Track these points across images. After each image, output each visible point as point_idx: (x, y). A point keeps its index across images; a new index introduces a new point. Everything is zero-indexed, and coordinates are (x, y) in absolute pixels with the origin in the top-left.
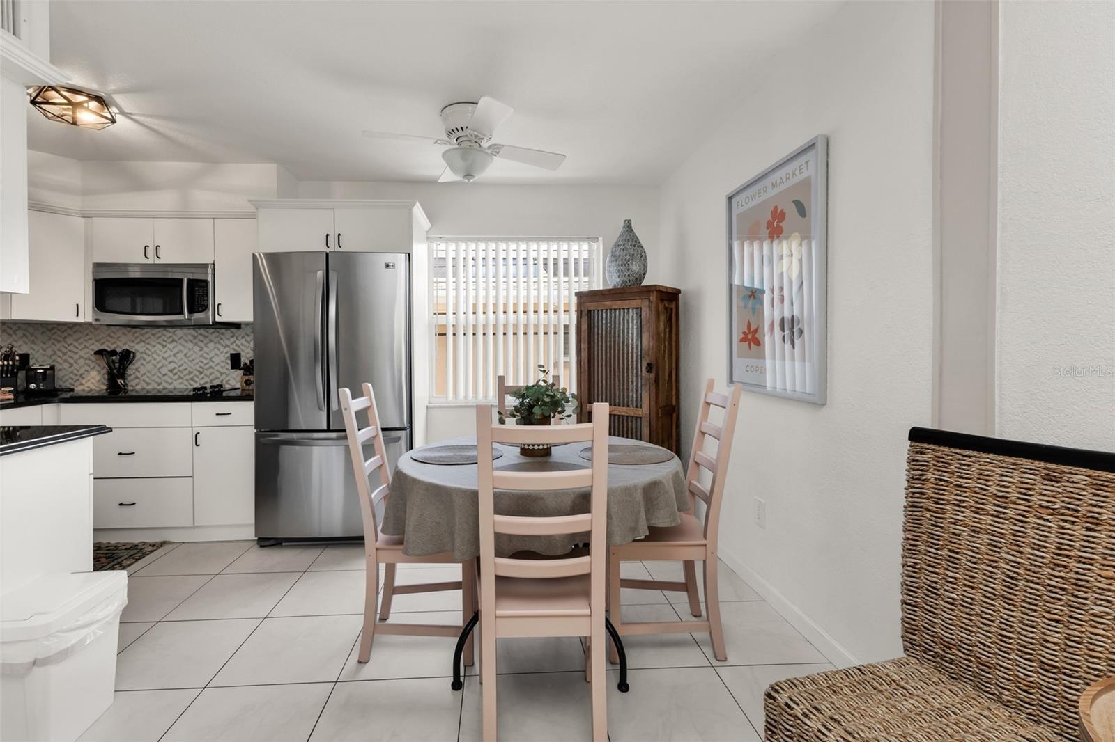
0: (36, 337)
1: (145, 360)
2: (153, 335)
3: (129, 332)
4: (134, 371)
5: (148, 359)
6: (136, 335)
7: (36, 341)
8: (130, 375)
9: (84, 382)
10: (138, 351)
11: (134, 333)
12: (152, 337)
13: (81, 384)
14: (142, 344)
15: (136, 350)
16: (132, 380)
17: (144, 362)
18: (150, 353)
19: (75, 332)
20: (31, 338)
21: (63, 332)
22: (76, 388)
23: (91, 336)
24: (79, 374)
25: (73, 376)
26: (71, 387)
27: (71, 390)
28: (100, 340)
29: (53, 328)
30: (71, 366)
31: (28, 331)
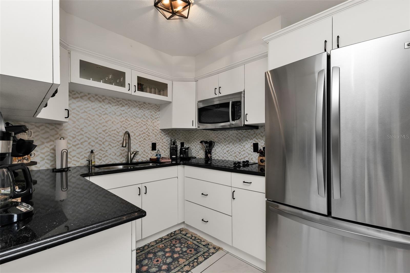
2: (221, 134)
3: (213, 132)
4: (215, 150)
5: (219, 145)
6: (215, 134)
8: (213, 152)
14: (217, 138)
15: (215, 141)
17: (218, 147)
19: (197, 133)
20: (185, 136)
21: (193, 134)
22: (197, 157)
23: (201, 135)
24: (197, 151)
25: (196, 152)
26: (196, 156)
27: (195, 158)
28: (204, 136)
29: (191, 132)
30: (195, 148)
31: (184, 134)
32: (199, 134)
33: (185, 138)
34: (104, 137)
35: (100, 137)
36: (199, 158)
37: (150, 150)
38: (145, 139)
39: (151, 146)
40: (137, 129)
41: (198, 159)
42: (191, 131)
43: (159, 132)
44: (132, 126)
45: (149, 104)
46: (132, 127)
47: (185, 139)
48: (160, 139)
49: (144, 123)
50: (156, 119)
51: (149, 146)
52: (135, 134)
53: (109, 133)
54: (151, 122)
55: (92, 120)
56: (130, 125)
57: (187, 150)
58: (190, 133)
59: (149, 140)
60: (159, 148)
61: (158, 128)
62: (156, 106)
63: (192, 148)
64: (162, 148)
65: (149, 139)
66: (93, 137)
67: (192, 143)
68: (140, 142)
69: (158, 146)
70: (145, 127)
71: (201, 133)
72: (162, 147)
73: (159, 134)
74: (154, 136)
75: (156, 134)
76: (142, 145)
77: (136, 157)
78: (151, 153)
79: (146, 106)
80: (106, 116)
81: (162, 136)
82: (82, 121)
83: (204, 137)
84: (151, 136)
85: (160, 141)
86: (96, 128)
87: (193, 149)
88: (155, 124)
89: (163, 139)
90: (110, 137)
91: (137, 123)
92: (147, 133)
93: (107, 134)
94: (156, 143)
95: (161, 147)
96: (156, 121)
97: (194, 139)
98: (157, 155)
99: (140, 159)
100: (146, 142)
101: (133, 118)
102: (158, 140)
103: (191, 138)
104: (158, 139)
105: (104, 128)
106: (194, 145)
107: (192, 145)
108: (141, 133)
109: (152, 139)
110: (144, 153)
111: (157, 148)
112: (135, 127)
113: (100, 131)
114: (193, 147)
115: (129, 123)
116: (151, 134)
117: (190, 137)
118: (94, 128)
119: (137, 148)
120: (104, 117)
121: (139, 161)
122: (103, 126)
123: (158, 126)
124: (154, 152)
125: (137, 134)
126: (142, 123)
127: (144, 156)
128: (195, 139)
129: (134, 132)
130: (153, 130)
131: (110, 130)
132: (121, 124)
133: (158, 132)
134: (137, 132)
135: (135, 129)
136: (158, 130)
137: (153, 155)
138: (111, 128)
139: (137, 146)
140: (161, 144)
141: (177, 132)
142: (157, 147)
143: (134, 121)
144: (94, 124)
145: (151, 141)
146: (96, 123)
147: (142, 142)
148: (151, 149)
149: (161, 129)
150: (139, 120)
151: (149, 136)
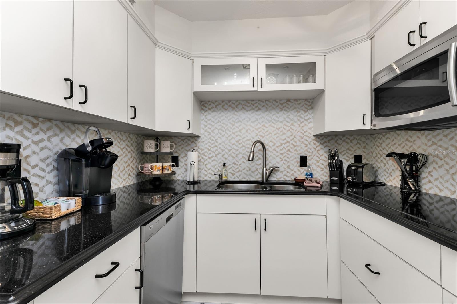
0: (367, 144)
1: (437, 163)
2: (446, 136)
3: (423, 135)
4: (427, 174)
5: (440, 163)
6: (429, 138)
7: (367, 147)
8: (424, 178)
9: (392, 178)
10: (431, 155)
11: (426, 137)
12: (444, 139)
13: (390, 181)
14: (434, 147)
15: (428, 153)
16: (425, 184)
17: (437, 166)
18: (442, 157)
19: (386, 139)
20: (364, 145)
21: (380, 140)
22: (387, 183)
23: (396, 141)
24: (389, 172)
25: (386, 174)
26: (385, 182)
27: (384, 184)
28: (401, 144)
29: (376, 137)
30: (384, 166)
31: (361, 140)
32: (392, 139)
33: (365, 147)
34: (237, 148)
35: (233, 148)
36: (392, 186)
37: (296, 166)
38: (289, 150)
39: (299, 160)
40: (277, 137)
41: (391, 188)
42: (377, 135)
43: (312, 139)
44: (270, 133)
45: (295, 100)
46: (270, 135)
47: (364, 150)
48: (313, 150)
49: (288, 129)
50: (306, 120)
51: (296, 160)
52: (275, 144)
53: (243, 143)
54: (298, 126)
55: (226, 130)
56: (268, 133)
57: (360, 170)
58: (374, 139)
59: (295, 152)
60: (312, 164)
61: (310, 134)
62: (306, 102)
63: (379, 166)
64: (318, 164)
65: (296, 150)
66: (226, 148)
67: (378, 158)
68: (282, 154)
69: (310, 160)
70: (289, 134)
71: (395, 138)
72: (318, 162)
73: (312, 143)
74: (303, 146)
75: (306, 143)
76: (284, 159)
77: (277, 175)
78: (299, 170)
79: (291, 104)
80: (240, 123)
81: (317, 145)
82: (216, 131)
83: (402, 146)
84: (298, 146)
85: (314, 153)
86: (229, 138)
87: (379, 168)
88: (305, 128)
89: (318, 150)
90: (244, 148)
91: (278, 129)
92: (292, 142)
93: (241, 146)
94: (306, 156)
95: (315, 162)
96: (307, 123)
97: (381, 150)
98: (306, 174)
99: (282, 177)
100: (291, 154)
101: (273, 122)
102: (309, 152)
103: (377, 147)
104: (311, 150)
105: (238, 138)
106: (382, 161)
107: (379, 160)
108: (283, 142)
109: (300, 150)
110: (288, 170)
111: (309, 164)
112: (275, 134)
113: (233, 141)
114: (379, 163)
115: (266, 129)
116: (298, 143)
117: (374, 146)
118: (227, 138)
119: (278, 163)
120: (237, 125)
121: (280, 180)
122: (237, 136)
123: (310, 131)
124: (304, 170)
125: (278, 144)
126: (284, 128)
127: (288, 174)
128: (384, 149)
129: (273, 141)
130: (302, 138)
131: (244, 140)
132: (257, 132)
133: (310, 140)
134: (277, 141)
135: (275, 137)
136: (310, 137)
137: (301, 174)
138: (245, 137)
139: (278, 159)
140: (315, 157)
141: (347, 138)
142: (309, 162)
143: (274, 127)
144: (227, 134)
145: (299, 152)
146: (230, 133)
147: (284, 155)
148: (299, 164)
149: (314, 136)
150: (281, 125)
151: (295, 146)
